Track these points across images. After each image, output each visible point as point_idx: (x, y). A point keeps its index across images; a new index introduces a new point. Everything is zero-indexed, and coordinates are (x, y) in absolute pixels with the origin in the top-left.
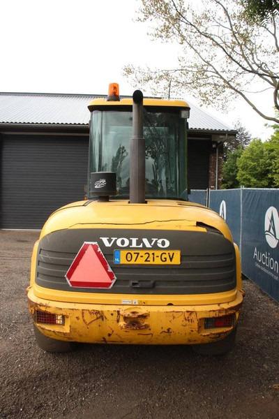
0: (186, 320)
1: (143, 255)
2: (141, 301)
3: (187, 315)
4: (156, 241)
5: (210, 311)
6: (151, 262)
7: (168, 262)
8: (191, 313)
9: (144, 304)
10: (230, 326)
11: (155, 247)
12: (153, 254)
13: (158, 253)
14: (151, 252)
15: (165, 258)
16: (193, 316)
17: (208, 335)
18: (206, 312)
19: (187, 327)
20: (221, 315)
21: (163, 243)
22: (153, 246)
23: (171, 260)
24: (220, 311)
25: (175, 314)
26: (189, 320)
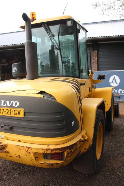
0: (26, 152)
1: (6, 110)
2: (5, 137)
3: (27, 149)
4: (13, 102)
5: (40, 149)
6: (9, 115)
7: (17, 116)
8: (29, 148)
9: (7, 139)
10: (62, 160)
11: (12, 106)
12: (10, 110)
13: (13, 110)
14: (9, 109)
15: (16, 113)
16: (30, 150)
17: (43, 164)
18: (37, 149)
19: (28, 156)
20: (48, 152)
21: (16, 104)
22: (11, 105)
23: (19, 114)
24: (47, 150)
25: (20, 147)
26: (28, 152)
